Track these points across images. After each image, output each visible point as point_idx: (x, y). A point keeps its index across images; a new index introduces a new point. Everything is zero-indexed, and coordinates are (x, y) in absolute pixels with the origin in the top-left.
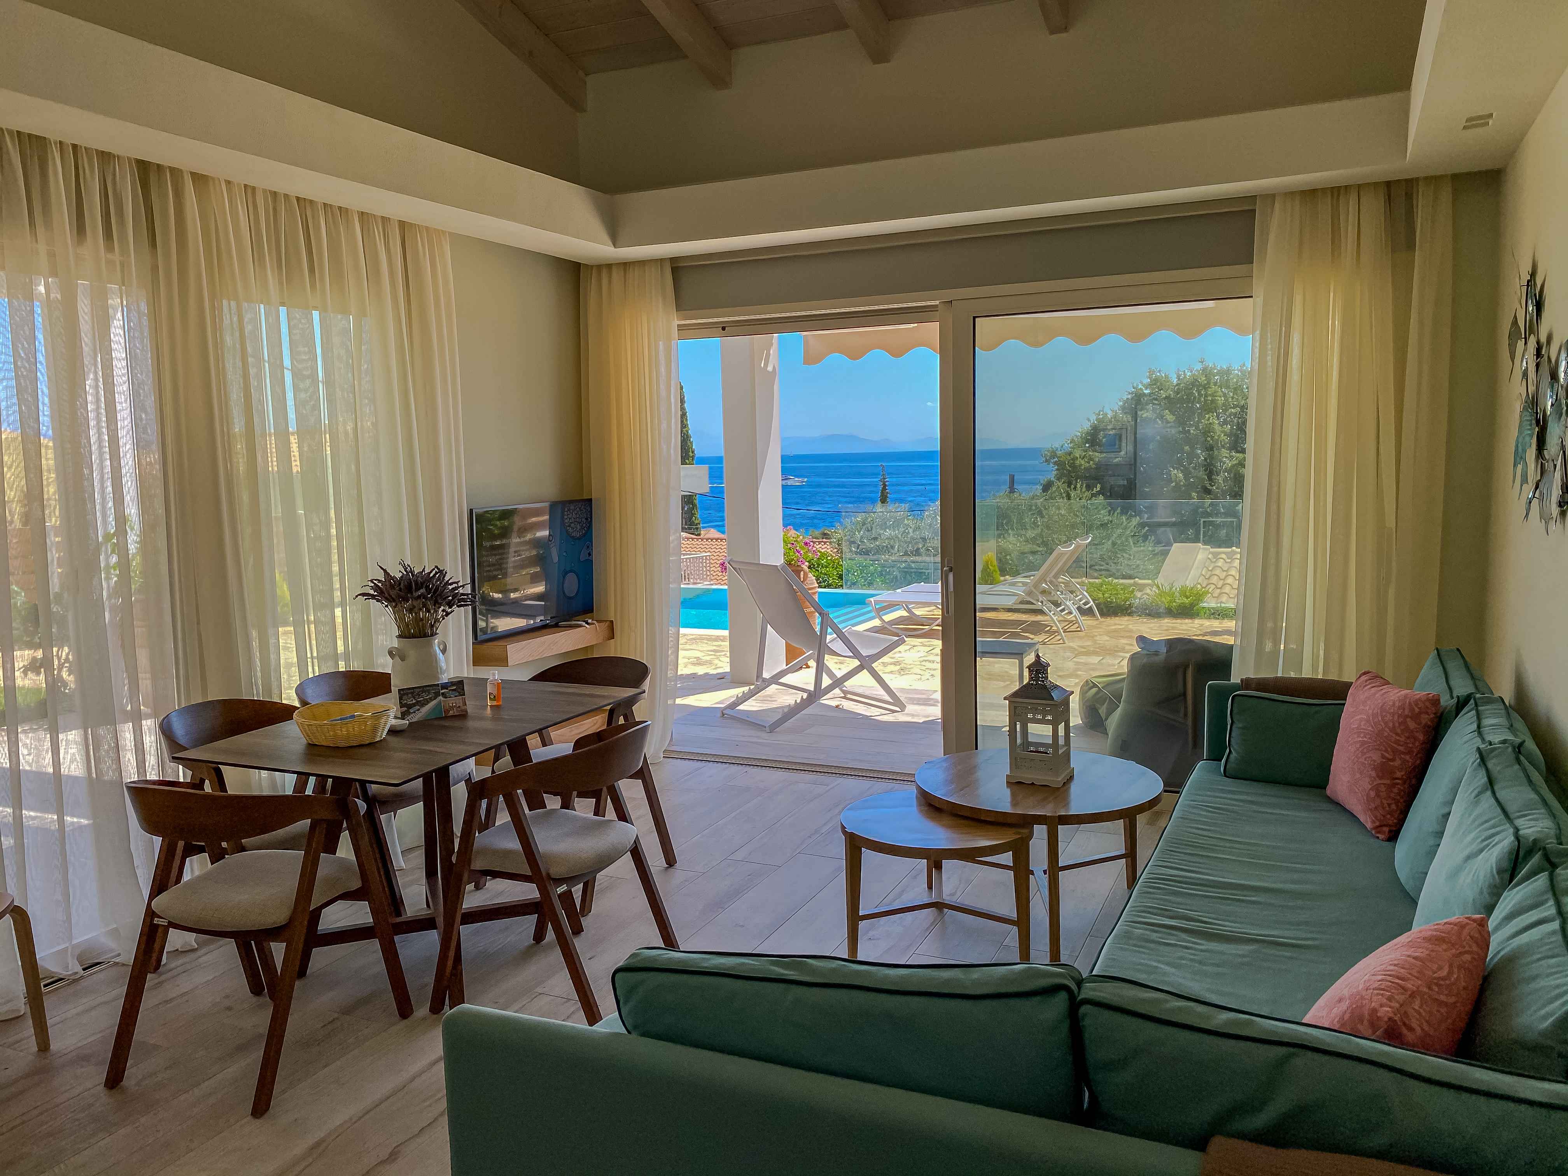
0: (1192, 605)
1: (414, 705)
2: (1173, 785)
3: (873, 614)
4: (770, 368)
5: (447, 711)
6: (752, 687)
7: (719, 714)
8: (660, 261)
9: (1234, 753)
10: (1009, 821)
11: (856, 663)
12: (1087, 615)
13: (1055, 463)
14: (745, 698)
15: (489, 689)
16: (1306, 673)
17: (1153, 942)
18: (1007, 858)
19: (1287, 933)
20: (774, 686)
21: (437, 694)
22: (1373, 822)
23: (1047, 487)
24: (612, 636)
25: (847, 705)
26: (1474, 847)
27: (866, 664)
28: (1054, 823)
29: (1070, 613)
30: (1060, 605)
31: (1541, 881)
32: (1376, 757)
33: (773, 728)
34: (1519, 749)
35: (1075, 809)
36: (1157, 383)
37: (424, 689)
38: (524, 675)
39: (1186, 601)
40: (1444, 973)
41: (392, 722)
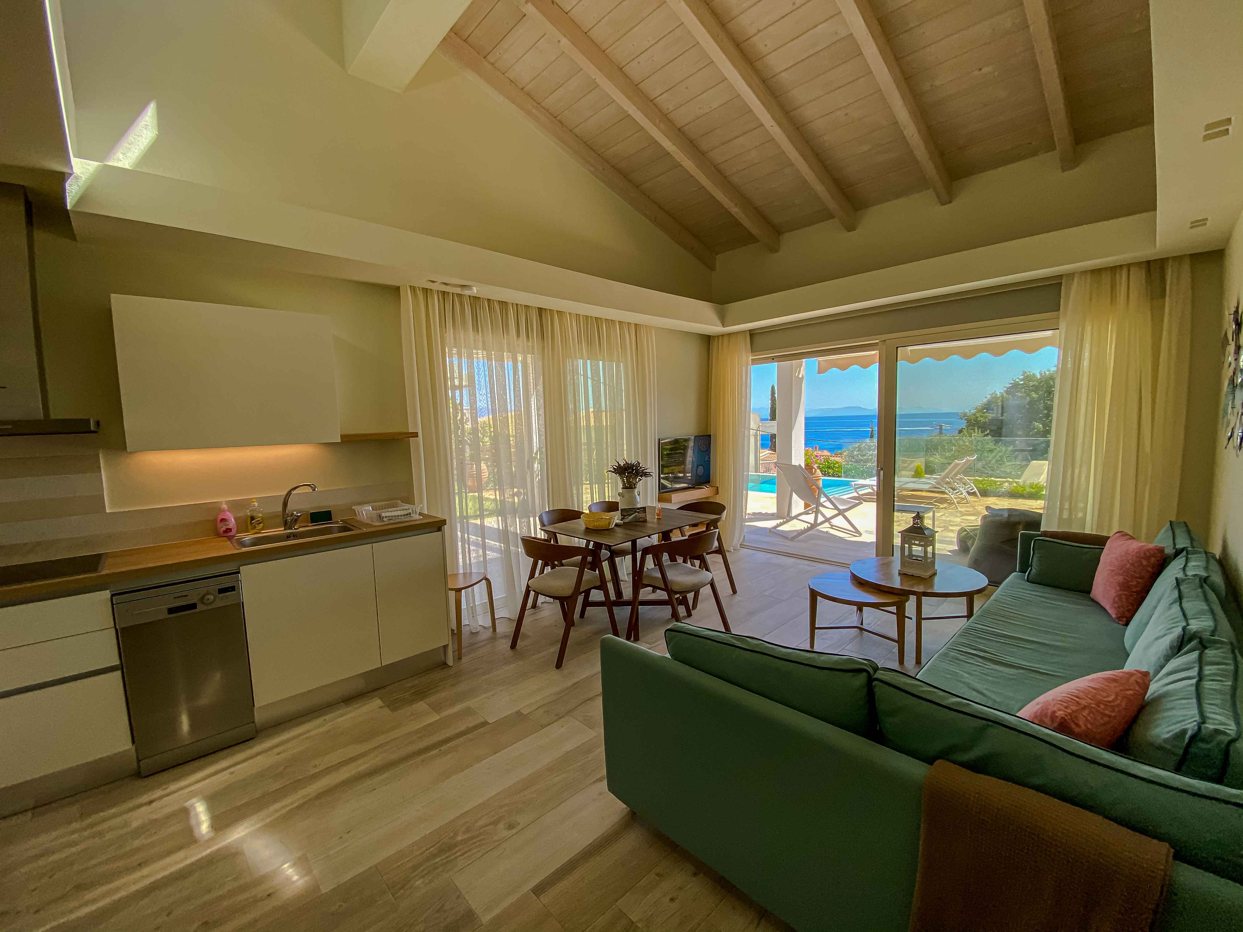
0: (1037, 493)
1: (626, 516)
2: (995, 583)
3: (853, 491)
4: (800, 376)
5: (639, 519)
6: (785, 520)
7: (768, 531)
8: (744, 332)
9: (1034, 570)
10: (896, 592)
11: (836, 512)
12: (971, 495)
13: (966, 419)
14: (781, 524)
15: (657, 511)
16: (1088, 531)
17: (960, 660)
18: (893, 609)
19: (1043, 667)
20: (795, 520)
21: (635, 512)
22: (1117, 614)
23: (960, 431)
24: (717, 493)
25: (832, 532)
26: (1161, 634)
27: (841, 513)
28: (919, 596)
29: (962, 494)
30: (956, 490)
31: (1195, 655)
32: (1120, 578)
33: (792, 539)
34: (1204, 581)
35: (937, 589)
36: (1028, 378)
37: (631, 509)
38: (675, 507)
39: (1032, 490)
40: (1110, 699)
41: (618, 521)
